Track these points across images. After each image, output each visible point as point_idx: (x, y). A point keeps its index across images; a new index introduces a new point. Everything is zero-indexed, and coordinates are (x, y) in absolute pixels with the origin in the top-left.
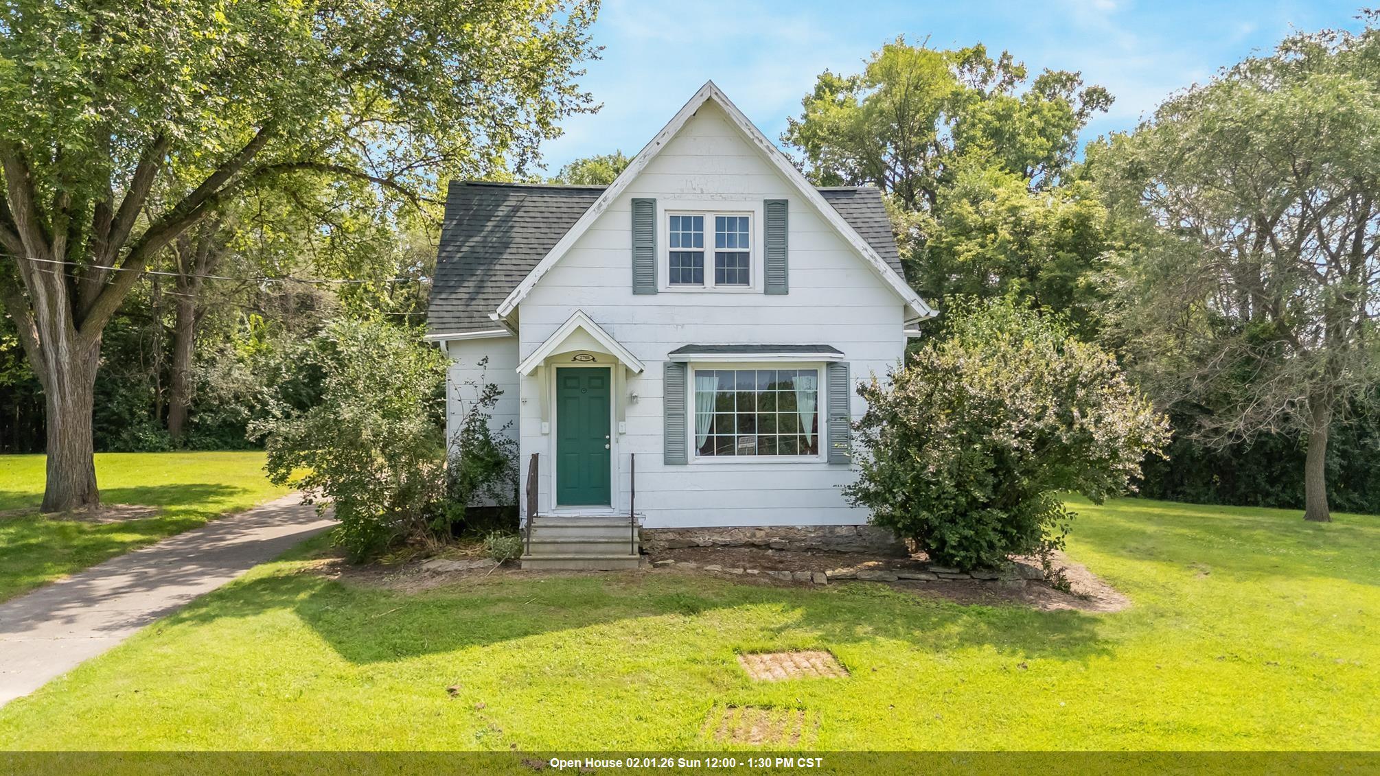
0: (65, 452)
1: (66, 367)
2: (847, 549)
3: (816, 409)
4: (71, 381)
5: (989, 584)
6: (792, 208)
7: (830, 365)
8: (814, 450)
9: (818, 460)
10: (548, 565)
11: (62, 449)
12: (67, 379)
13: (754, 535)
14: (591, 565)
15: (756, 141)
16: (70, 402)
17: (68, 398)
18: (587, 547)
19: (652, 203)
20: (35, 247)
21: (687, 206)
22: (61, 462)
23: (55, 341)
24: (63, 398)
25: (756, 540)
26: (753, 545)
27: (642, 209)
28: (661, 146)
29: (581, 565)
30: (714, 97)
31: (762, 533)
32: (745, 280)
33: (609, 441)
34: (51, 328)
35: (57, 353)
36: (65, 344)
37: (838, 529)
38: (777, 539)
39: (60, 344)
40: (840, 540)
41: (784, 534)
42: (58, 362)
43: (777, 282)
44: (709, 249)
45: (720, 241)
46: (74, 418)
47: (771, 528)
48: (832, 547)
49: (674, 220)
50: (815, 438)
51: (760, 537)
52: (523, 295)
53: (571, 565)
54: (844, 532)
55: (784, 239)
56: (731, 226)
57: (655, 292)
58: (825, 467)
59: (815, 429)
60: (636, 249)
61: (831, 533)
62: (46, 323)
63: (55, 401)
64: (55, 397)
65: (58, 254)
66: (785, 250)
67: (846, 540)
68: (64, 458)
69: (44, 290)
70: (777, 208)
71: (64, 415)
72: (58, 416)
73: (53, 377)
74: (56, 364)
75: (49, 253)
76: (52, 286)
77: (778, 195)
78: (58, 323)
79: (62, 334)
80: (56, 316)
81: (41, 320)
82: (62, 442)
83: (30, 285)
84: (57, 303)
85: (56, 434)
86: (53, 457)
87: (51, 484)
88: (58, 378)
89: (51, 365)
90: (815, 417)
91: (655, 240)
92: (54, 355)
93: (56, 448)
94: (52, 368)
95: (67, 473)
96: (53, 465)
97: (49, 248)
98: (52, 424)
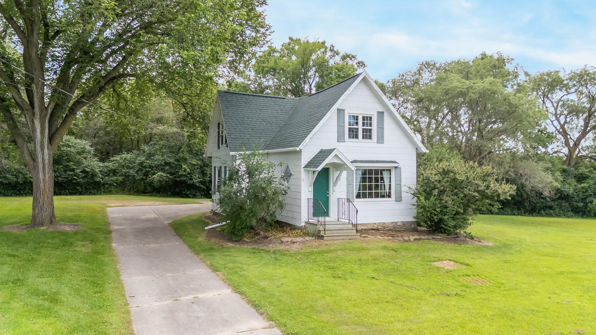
0: (45, 200)
1: (47, 161)
2: (401, 230)
3: (390, 182)
4: (48, 168)
5: (456, 239)
6: (386, 114)
7: (396, 167)
8: (389, 196)
9: (392, 200)
10: (333, 238)
11: (44, 198)
12: (46, 167)
13: (373, 226)
14: (345, 238)
16: (47, 177)
17: (47, 175)
18: (340, 231)
19: (344, 110)
20: (41, 107)
21: (355, 112)
22: (43, 204)
23: (42, 149)
24: (44, 175)
25: (374, 228)
26: (373, 229)
27: (340, 112)
28: (350, 91)
29: (343, 237)
30: (366, 76)
31: (376, 225)
32: (370, 138)
33: (328, 194)
34: (41, 144)
35: (43, 155)
36: (47, 151)
37: (398, 223)
38: (380, 227)
39: (45, 151)
40: (398, 227)
41: (382, 225)
42: (43, 159)
43: (381, 139)
44: (360, 127)
45: (363, 124)
46: (49, 184)
47: (379, 223)
48: (396, 229)
49: (350, 116)
50: (390, 193)
51: (375, 227)
52: (307, 141)
53: (340, 238)
54: (399, 224)
55: (383, 125)
56: (367, 119)
57: (344, 141)
58: (395, 202)
59: (390, 189)
60: (339, 126)
61: (396, 224)
62: (39, 141)
63: (41, 176)
64: (41, 175)
65: (50, 111)
66: (383, 128)
67: (400, 227)
68: (45, 202)
69: (39, 127)
70: (381, 114)
71: (45, 183)
72: (42, 183)
73: (41, 166)
74: (42, 160)
75: (46, 110)
76: (44, 125)
77: (381, 110)
78: (44, 141)
79: (46, 147)
80: (44, 138)
81: (37, 140)
82: (44, 195)
83: (32, 124)
84: (45, 133)
85: (41, 191)
86: (39, 202)
87: (38, 214)
88: (43, 166)
89: (40, 160)
90: (390, 185)
91: (344, 123)
92: (41, 156)
93: (41, 197)
94: (40, 162)
95: (46, 209)
96: (39, 205)
97: (46, 109)
98: (38, 187)
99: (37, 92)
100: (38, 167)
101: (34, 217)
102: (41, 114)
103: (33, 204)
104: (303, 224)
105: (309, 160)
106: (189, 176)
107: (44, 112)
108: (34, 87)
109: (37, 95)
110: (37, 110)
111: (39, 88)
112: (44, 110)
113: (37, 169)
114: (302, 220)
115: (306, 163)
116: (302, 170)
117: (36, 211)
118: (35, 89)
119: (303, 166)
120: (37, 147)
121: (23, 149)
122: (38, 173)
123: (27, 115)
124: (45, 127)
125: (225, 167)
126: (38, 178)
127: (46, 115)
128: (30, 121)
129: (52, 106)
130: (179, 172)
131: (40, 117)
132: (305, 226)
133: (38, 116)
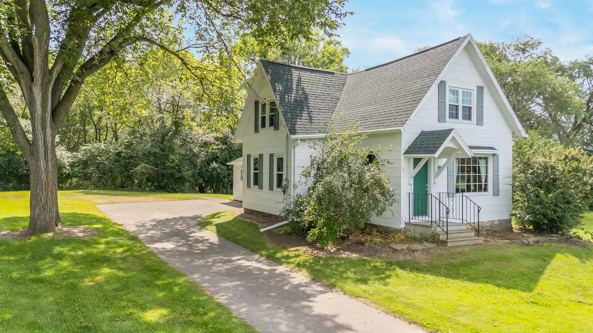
0: (49, 196)
1: (49, 145)
2: (498, 230)
3: (487, 173)
4: (51, 153)
6: (485, 90)
7: (494, 155)
8: (486, 189)
9: (488, 194)
10: (456, 244)
12: (49, 152)
14: (469, 243)
15: (482, 61)
16: (50, 165)
17: (50, 163)
19: (445, 82)
20: (44, 70)
21: (455, 85)
22: (47, 202)
23: (44, 128)
24: (47, 163)
27: (442, 84)
28: (455, 59)
29: (466, 243)
30: (471, 41)
32: (470, 118)
33: (427, 187)
34: (42, 120)
35: (45, 136)
36: (49, 130)
39: (47, 131)
40: (495, 226)
41: (480, 225)
42: (45, 141)
43: (480, 121)
44: (460, 104)
45: (463, 101)
46: (53, 175)
48: (493, 229)
49: (451, 90)
50: (486, 185)
52: (412, 120)
53: (463, 243)
54: (496, 223)
55: (482, 103)
56: (467, 95)
57: (445, 122)
58: (492, 197)
59: (486, 181)
60: (440, 102)
61: (493, 223)
62: (39, 117)
63: (42, 165)
64: (42, 163)
65: (55, 75)
66: (482, 107)
67: (497, 226)
68: (48, 199)
69: (40, 97)
70: (480, 89)
71: (48, 174)
72: (44, 174)
73: (41, 150)
74: (44, 143)
75: (50, 74)
76: (47, 95)
77: (481, 84)
78: (47, 117)
79: (48, 125)
80: (46, 112)
81: (36, 115)
82: (47, 189)
83: (29, 92)
84: (47, 105)
85: (42, 184)
86: (41, 199)
87: (39, 215)
88: (45, 151)
89: (40, 143)
90: (486, 176)
91: (445, 99)
92: (43, 137)
93: (43, 193)
94: (40, 145)
95: (50, 208)
96: (41, 204)
97: (51, 72)
98: (38, 180)
99: (40, 48)
100: (38, 151)
101: (33, 219)
102: (43, 79)
103: (31, 202)
104: (403, 226)
105: (410, 145)
106: (177, 167)
107: (48, 76)
108: (36, 40)
109: (40, 52)
110: (38, 74)
111: (43, 43)
112: (47, 73)
113: (35, 155)
114: (402, 221)
115: (407, 148)
116: (402, 156)
117: (37, 212)
118: (37, 43)
119: (403, 152)
120: (36, 125)
121: (14, 127)
122: (38, 160)
123: (22, 81)
124: (48, 98)
125: (271, 156)
126: (38, 167)
127: (50, 81)
128: (27, 90)
129: (58, 68)
130: (165, 163)
131: (42, 83)
132: (405, 228)
133: (39, 82)
